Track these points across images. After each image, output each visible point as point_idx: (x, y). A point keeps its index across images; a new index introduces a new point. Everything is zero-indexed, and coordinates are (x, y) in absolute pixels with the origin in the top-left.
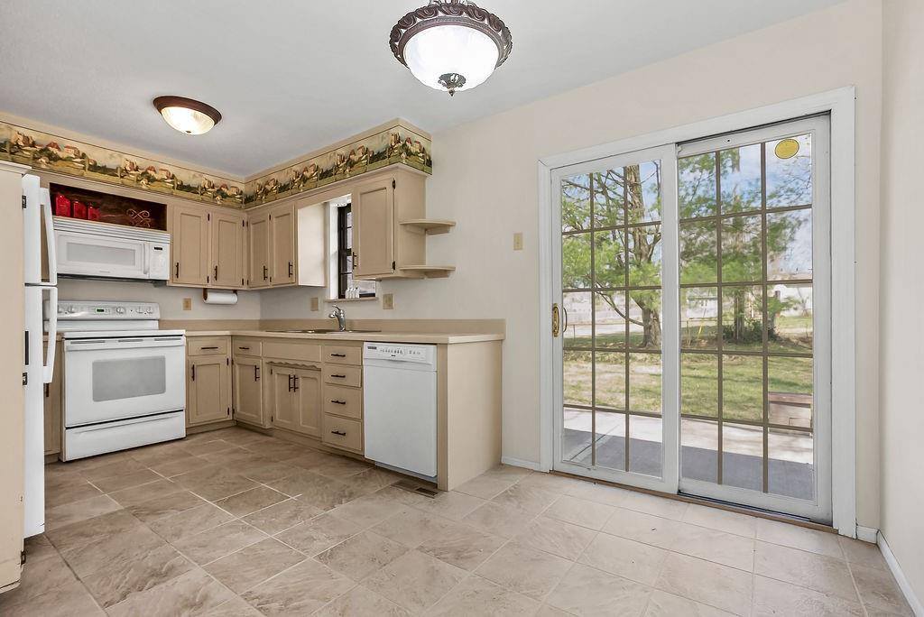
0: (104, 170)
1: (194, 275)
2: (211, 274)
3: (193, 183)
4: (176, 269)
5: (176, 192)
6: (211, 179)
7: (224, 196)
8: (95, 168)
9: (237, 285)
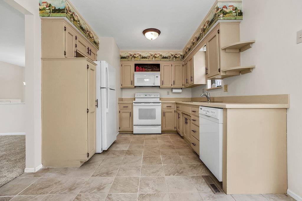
0: (145, 58)
1: (167, 84)
2: (172, 83)
3: (167, 56)
4: (162, 83)
5: (162, 59)
6: (172, 53)
7: (176, 57)
8: (143, 58)
9: (181, 86)
